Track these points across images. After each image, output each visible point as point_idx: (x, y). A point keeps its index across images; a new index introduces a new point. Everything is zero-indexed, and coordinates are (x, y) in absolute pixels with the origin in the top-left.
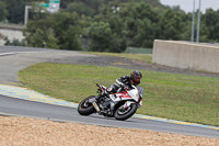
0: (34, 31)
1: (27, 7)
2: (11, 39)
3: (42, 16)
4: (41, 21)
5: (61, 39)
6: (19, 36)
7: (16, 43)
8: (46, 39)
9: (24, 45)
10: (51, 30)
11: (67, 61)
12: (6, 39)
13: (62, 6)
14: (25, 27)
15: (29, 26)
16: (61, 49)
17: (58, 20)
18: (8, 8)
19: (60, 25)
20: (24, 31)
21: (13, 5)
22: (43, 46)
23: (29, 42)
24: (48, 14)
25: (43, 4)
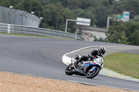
0: (113, 33)
1: (109, 18)
2: (98, 37)
3: (117, 23)
4: (117, 26)
5: (129, 38)
6: (103, 36)
7: (101, 40)
8: (120, 38)
9: (106, 42)
10: (123, 33)
11: (133, 52)
12: (95, 37)
13: (131, 17)
14: (107, 30)
15: (109, 30)
16: (130, 44)
17: (128, 26)
18: (96, 18)
19: (129, 30)
20: (106, 33)
21: (100, 16)
22: (118, 43)
23: (109, 40)
24: (122, 22)
25: (119, 16)
